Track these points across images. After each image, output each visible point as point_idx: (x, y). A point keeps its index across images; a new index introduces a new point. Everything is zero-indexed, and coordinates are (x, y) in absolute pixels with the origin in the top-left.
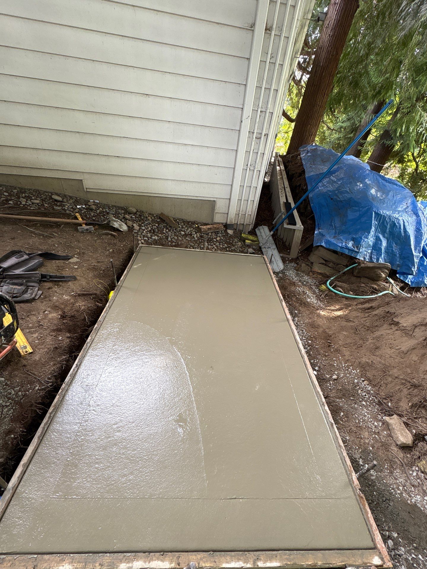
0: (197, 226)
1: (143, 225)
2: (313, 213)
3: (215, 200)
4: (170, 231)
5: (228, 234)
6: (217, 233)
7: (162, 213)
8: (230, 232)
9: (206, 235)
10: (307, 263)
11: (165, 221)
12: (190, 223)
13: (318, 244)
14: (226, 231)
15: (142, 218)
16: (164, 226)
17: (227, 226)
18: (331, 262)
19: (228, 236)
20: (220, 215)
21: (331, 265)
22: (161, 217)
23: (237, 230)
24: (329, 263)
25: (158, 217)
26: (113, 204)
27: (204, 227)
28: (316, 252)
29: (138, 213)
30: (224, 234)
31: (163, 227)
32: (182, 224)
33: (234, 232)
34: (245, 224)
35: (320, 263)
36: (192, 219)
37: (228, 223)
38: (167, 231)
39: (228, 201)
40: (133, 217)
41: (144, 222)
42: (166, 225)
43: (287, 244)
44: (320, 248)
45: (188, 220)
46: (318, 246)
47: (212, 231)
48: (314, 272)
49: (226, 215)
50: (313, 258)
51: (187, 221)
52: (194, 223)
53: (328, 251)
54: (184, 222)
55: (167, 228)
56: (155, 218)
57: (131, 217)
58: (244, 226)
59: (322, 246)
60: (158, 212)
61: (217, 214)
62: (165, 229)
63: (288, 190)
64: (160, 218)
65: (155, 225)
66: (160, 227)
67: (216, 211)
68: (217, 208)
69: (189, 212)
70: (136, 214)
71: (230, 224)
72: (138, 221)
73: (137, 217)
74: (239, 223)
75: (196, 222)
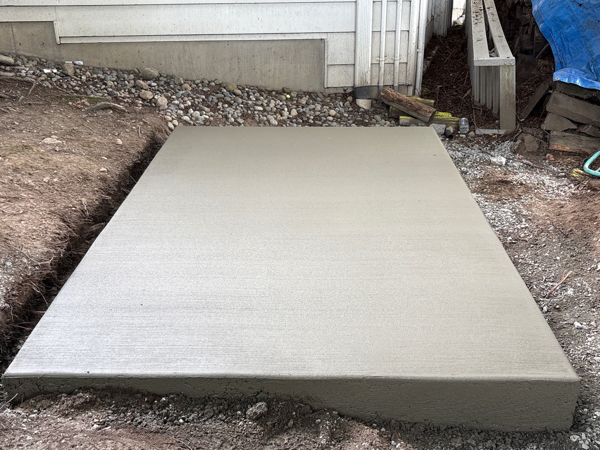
0: (288, 96)
1: (174, 97)
3: (324, 37)
4: (231, 105)
5: (359, 107)
8: (364, 103)
12: (274, 93)
14: (353, 102)
15: (172, 86)
16: (218, 99)
17: (354, 92)
18: (589, 124)
19: (358, 111)
20: (337, 69)
21: (590, 130)
24: (585, 126)
25: (205, 84)
26: (111, 65)
29: (162, 78)
30: (351, 109)
31: (216, 101)
32: (257, 94)
33: (372, 105)
34: (396, 85)
35: (566, 131)
36: (277, 85)
37: (358, 84)
38: (226, 106)
39: (352, 37)
41: (176, 93)
43: (495, 111)
45: (269, 89)
49: (351, 70)
50: (548, 121)
51: (266, 89)
52: (283, 91)
53: (577, 100)
54: (260, 91)
55: (225, 102)
56: (199, 86)
57: (149, 85)
60: (205, 77)
61: (331, 69)
62: (220, 104)
65: (198, 98)
66: (211, 100)
67: (328, 61)
68: (329, 54)
69: (270, 71)
70: (159, 80)
71: (361, 87)
72: (164, 91)
73: (162, 86)
74: (381, 84)
75: (285, 90)
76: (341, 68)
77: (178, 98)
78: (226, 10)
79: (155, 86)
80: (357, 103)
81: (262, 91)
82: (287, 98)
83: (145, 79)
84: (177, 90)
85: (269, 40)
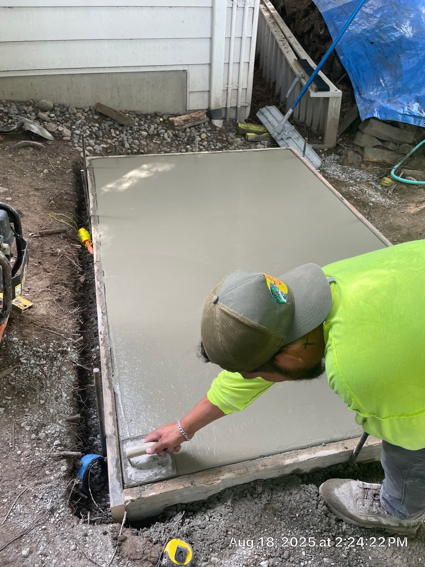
0: (161, 119)
1: (74, 127)
2: (345, 71)
3: (185, 68)
4: (121, 132)
5: (216, 126)
6: (197, 127)
7: (99, 105)
8: (218, 123)
9: (182, 132)
10: (356, 150)
11: (108, 117)
12: (149, 117)
13: (369, 116)
14: (210, 122)
15: (67, 116)
16: (109, 126)
17: (210, 114)
18: (389, 142)
19: (215, 130)
20: (196, 95)
21: (391, 146)
22: (99, 110)
23: (228, 118)
24: (387, 143)
25: (93, 112)
26: (8, 97)
27: (177, 119)
28: (367, 130)
29: (56, 108)
30: (210, 128)
31: (108, 128)
32: (137, 119)
33: (224, 124)
34: (239, 106)
35: (374, 147)
36: (150, 109)
37: (213, 107)
38: (118, 132)
39: (207, 68)
40: (52, 115)
41: (74, 123)
42: (111, 123)
43: (314, 128)
44: (372, 121)
45: (144, 113)
46: (369, 119)
47: (190, 124)
48: (367, 163)
49: (206, 95)
50: (363, 140)
51: (142, 114)
52: (156, 115)
53: (384, 124)
54: (138, 115)
55: (116, 129)
56: (89, 115)
57: (49, 116)
58: (239, 110)
59: (374, 118)
60: (90, 104)
61: (192, 94)
62: (113, 131)
63: (294, 40)
64: (97, 113)
65: (94, 126)
66: (104, 127)
67: (190, 89)
68: (190, 83)
69: (144, 98)
70: (54, 110)
71: (216, 110)
72: (63, 121)
73: (59, 116)
74: (229, 106)
75: (158, 114)
76: (199, 94)
77: (78, 128)
78: (105, 45)
79: (53, 117)
80: (213, 123)
81: (139, 115)
82: (161, 121)
83: (44, 111)
84: (74, 120)
85: (142, 72)
